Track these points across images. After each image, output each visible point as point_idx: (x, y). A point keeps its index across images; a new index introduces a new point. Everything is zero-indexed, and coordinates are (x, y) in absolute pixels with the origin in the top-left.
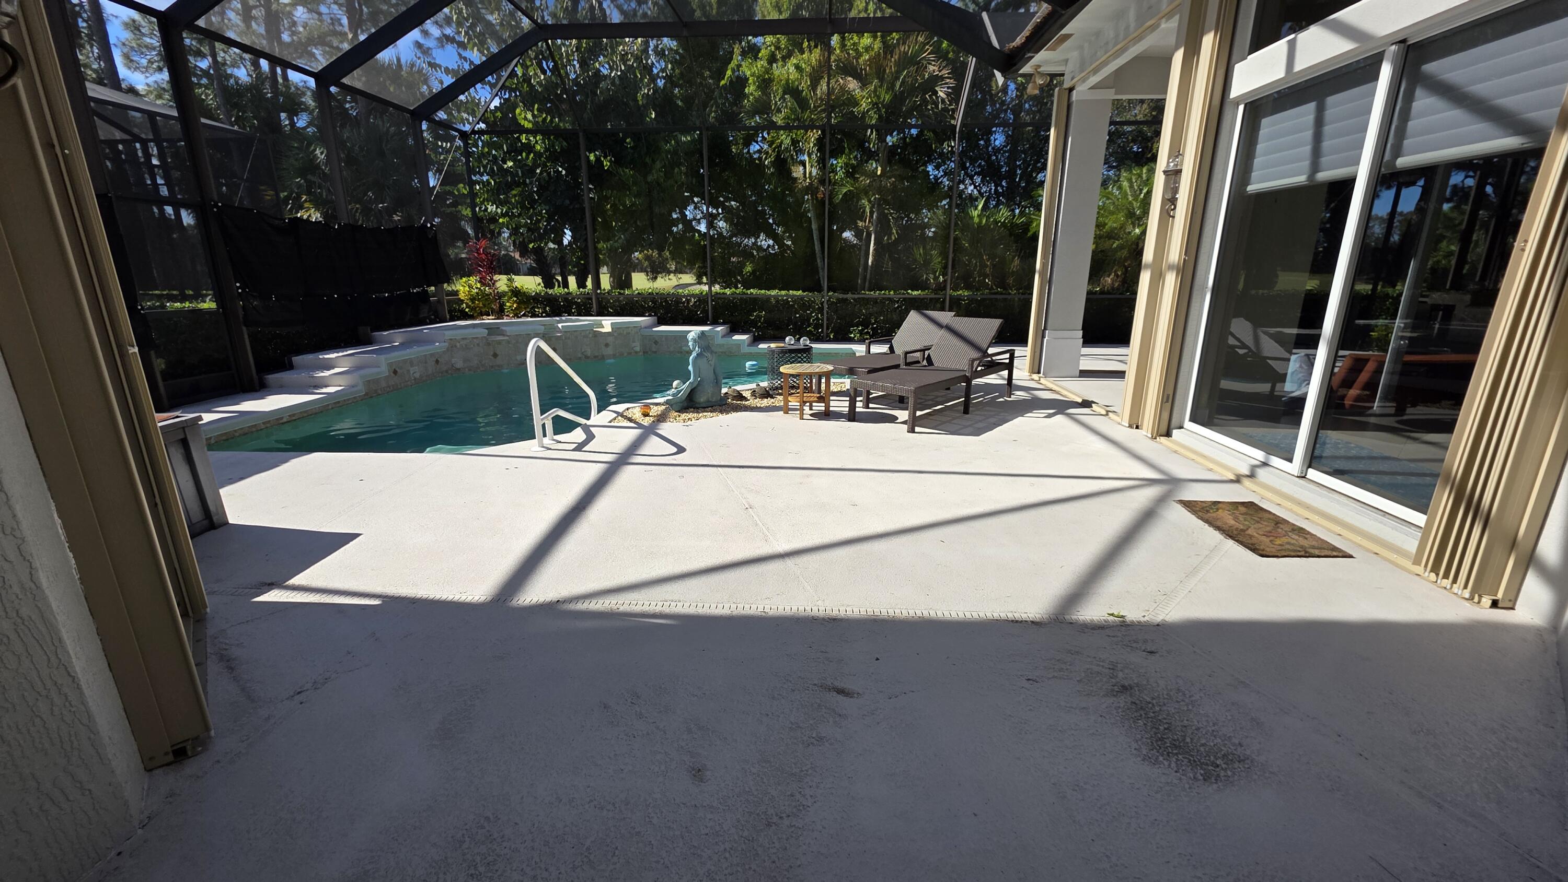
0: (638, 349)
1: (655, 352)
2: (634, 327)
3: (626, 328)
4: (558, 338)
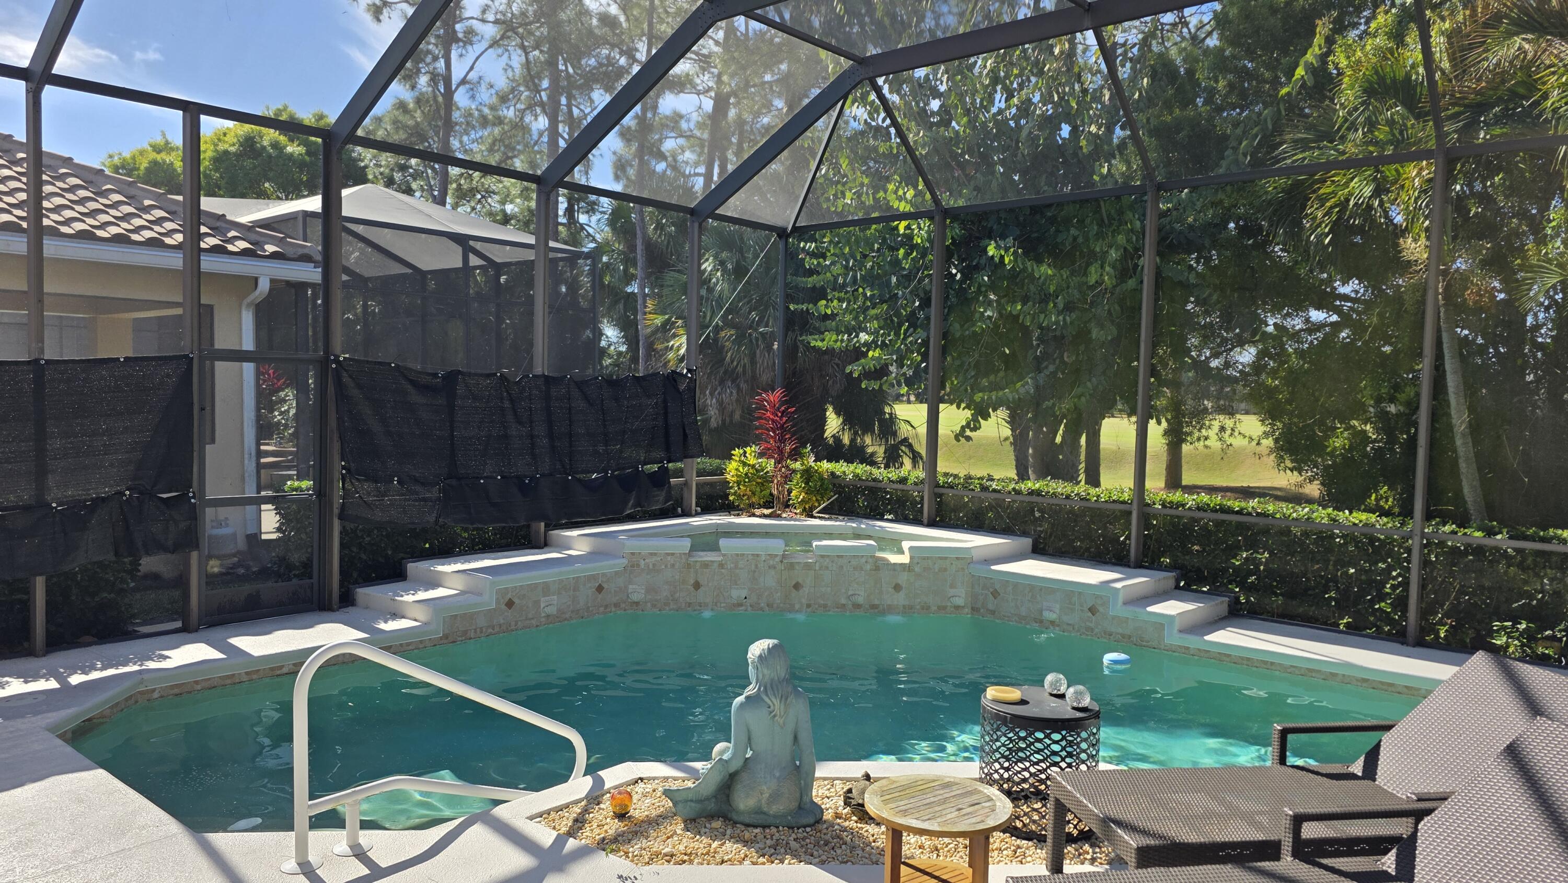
0: (960, 602)
1: (993, 612)
2: (957, 558)
3: (941, 558)
4: (808, 566)
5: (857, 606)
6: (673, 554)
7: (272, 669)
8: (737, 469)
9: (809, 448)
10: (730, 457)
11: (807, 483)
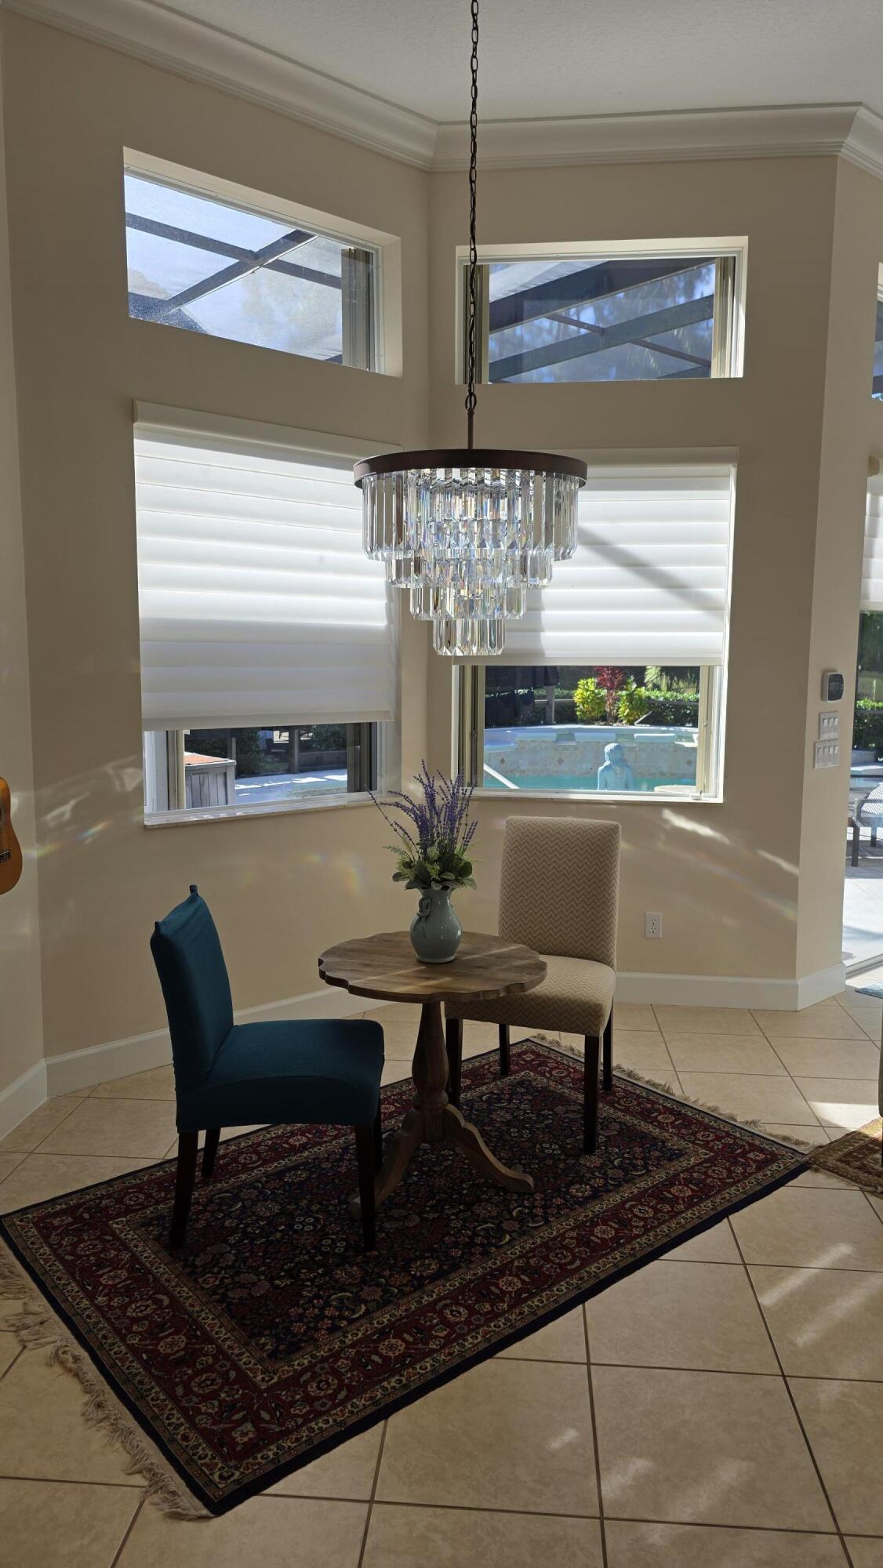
4: (631, 749)
6: (545, 742)
8: (582, 694)
9: (632, 678)
10: (576, 687)
11: (631, 703)
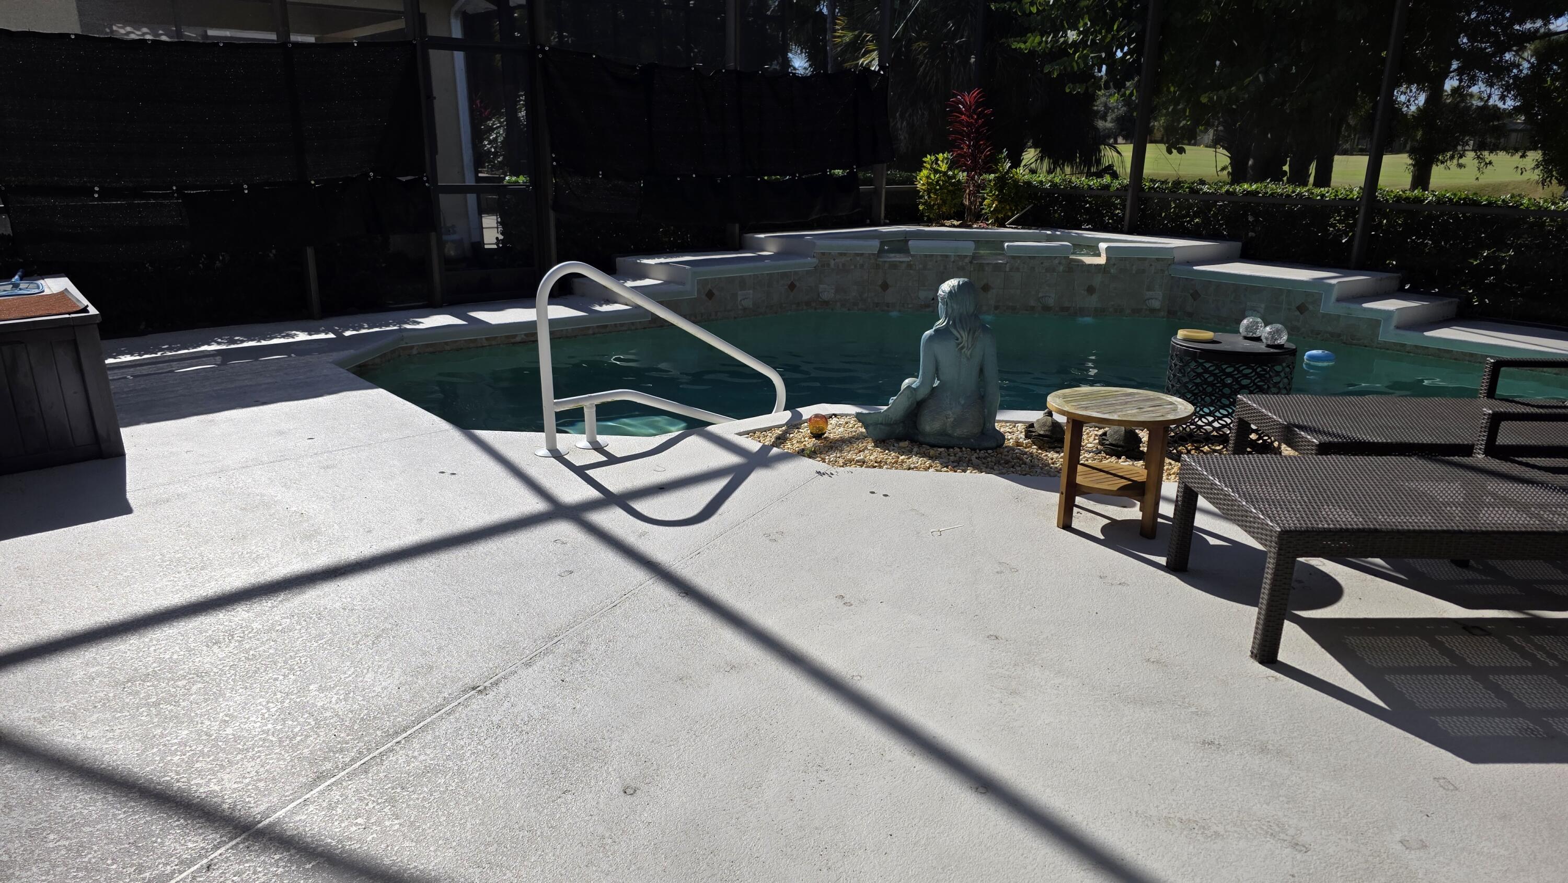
0: (1156, 304)
1: (1191, 315)
2: (1157, 259)
3: (1139, 259)
4: (997, 267)
5: (1046, 308)
6: (862, 254)
7: (507, 337)
8: (928, 177)
9: (1005, 152)
10: (920, 167)
11: (1001, 191)
